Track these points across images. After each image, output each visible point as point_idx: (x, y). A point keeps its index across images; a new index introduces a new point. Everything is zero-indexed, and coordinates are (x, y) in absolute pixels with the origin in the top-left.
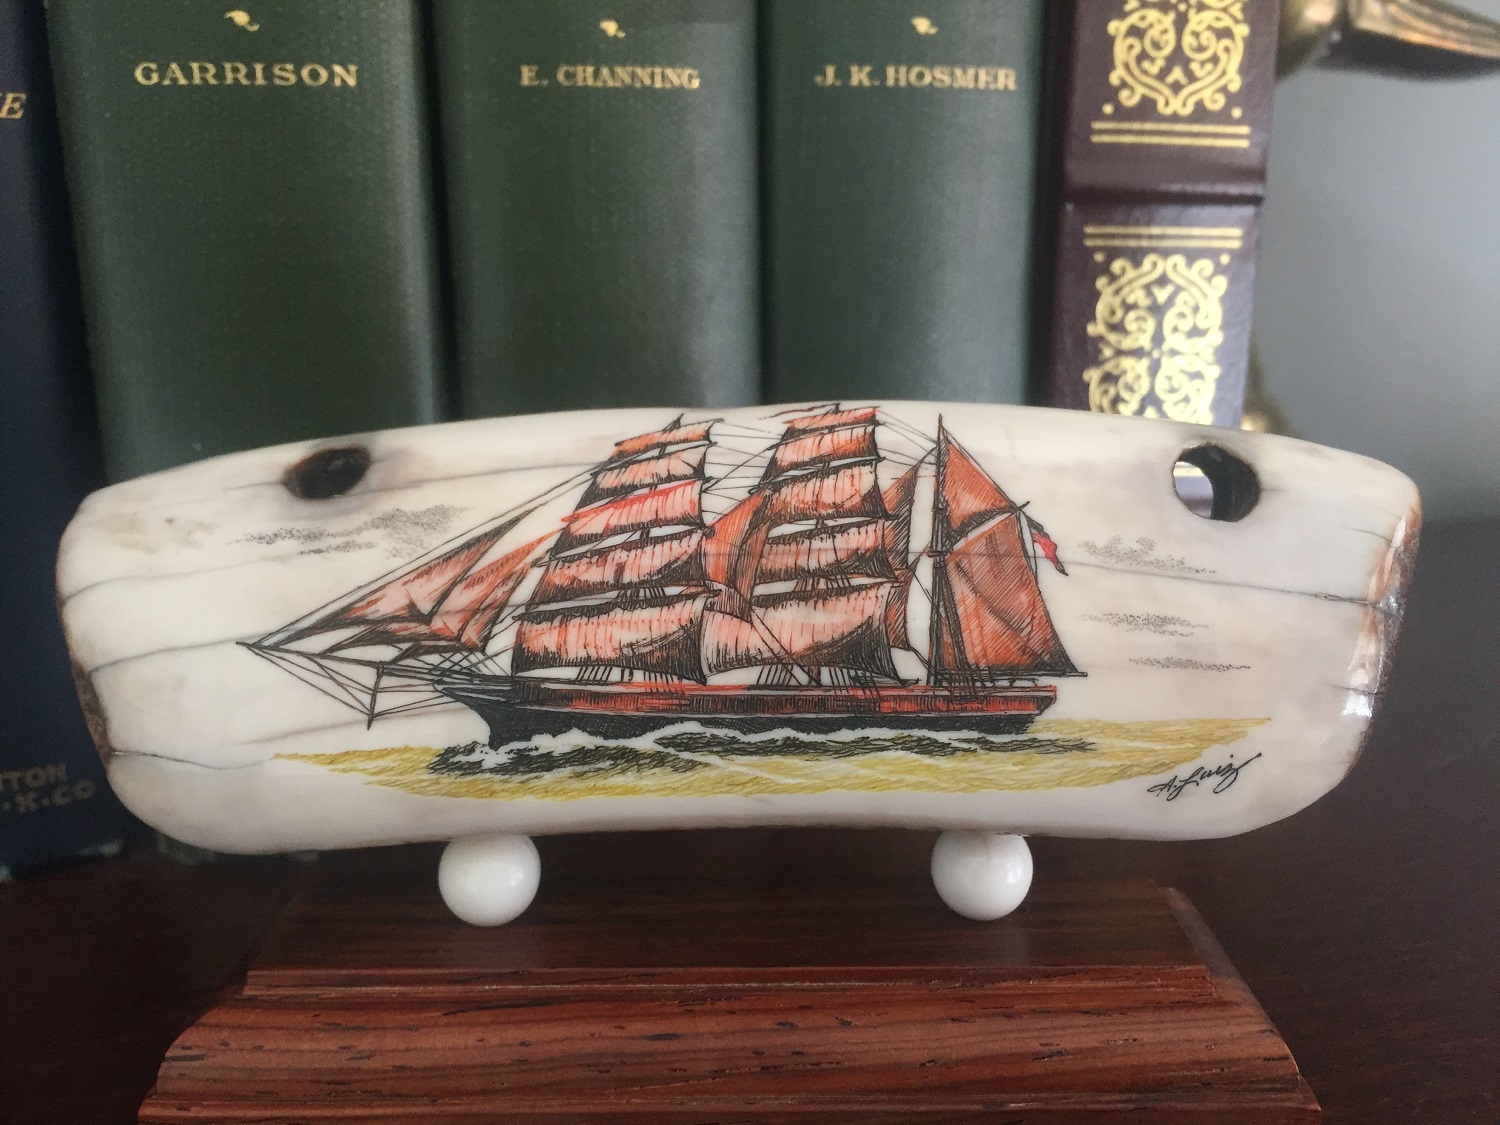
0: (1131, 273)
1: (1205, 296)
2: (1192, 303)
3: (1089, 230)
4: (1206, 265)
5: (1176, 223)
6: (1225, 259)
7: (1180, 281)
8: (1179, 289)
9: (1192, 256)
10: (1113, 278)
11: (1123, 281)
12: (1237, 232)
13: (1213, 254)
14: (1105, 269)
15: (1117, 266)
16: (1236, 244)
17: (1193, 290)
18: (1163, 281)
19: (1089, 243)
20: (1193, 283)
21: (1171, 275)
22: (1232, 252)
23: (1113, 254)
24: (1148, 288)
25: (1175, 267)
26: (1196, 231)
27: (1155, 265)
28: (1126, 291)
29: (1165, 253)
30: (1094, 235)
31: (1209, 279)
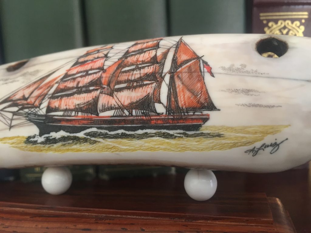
0: (275, 26)
1: (298, 32)
2: (294, 33)
3: (261, 14)
4: (298, 23)
5: (288, 11)
6: (303, 21)
7: (290, 28)
8: (289, 30)
9: (293, 20)
10: (269, 28)
11: (272, 28)
12: (306, 13)
13: (300, 20)
14: (267, 25)
15: (270, 24)
16: (306, 17)
17: (295, 30)
18: (285, 28)
19: (262, 18)
20: (294, 28)
21: (287, 26)
22: (305, 19)
23: (269, 21)
24: (280, 30)
25: (288, 24)
26: (294, 13)
27: (282, 23)
28: (273, 31)
29: (285, 20)
30: (263, 16)
31: (299, 27)
